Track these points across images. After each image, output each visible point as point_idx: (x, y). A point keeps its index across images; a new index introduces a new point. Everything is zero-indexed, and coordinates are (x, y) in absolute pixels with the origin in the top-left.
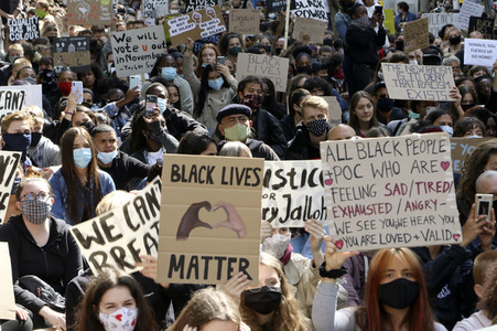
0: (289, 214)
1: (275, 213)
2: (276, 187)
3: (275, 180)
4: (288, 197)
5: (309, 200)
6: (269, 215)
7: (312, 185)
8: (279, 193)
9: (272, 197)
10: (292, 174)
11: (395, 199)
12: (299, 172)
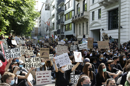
11: (62, 51)
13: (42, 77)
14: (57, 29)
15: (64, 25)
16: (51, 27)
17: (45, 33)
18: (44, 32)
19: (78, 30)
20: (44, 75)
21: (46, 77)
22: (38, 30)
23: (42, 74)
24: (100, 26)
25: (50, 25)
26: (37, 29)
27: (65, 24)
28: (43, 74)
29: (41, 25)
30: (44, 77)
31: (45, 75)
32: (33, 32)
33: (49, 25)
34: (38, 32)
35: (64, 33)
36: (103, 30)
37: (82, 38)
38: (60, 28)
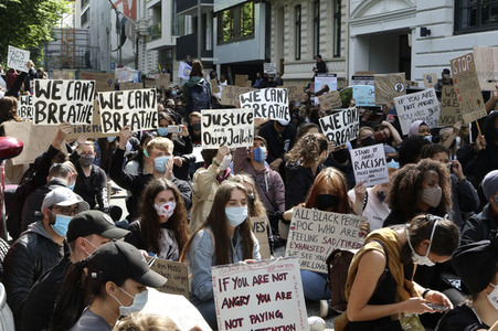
0: (233, 140)
1: (225, 140)
2: (224, 125)
3: (223, 121)
4: (231, 130)
5: (242, 131)
6: (222, 141)
7: (243, 123)
8: (226, 128)
9: (223, 130)
10: (232, 116)
12: (236, 115)
13: (254, 300)
14: (173, 33)
15: (214, 14)
16: (142, 27)
17: (115, 54)
18: (109, 47)
19: (286, 37)
20: (263, 289)
21: (273, 297)
22: (77, 42)
23: (250, 281)
24: (412, 12)
25: (140, 14)
26: (71, 37)
27: (215, 11)
28: (258, 281)
29: (90, 18)
30: (263, 298)
31: (270, 288)
32: (50, 48)
33: (134, 17)
34: (74, 50)
35: (210, 54)
36: (425, 32)
37: (311, 75)
38: (189, 31)
